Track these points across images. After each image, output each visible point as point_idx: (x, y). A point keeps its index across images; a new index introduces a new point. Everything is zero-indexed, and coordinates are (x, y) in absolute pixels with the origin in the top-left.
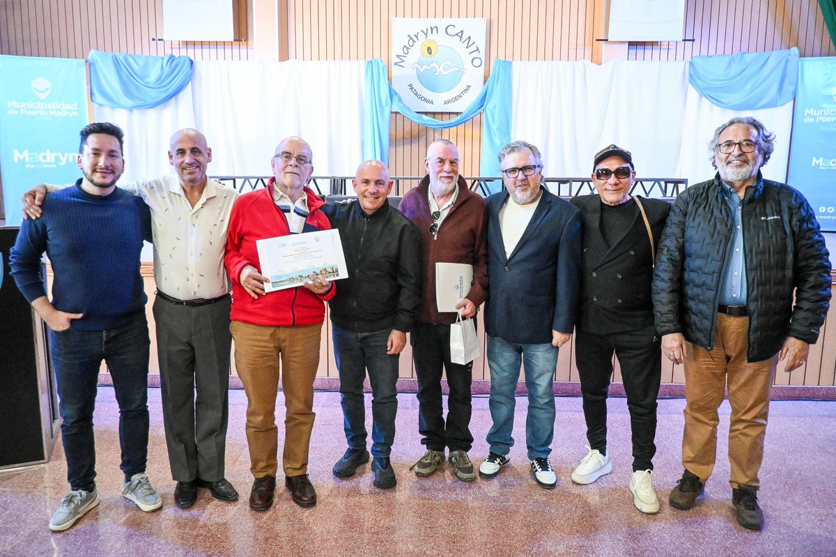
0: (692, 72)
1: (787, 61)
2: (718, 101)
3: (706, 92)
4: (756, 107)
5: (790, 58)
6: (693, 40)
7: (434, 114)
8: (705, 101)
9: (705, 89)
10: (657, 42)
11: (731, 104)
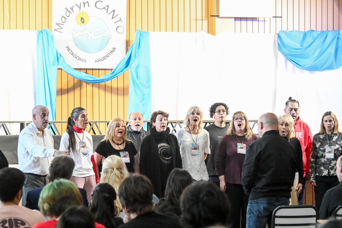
0: (279, 42)
1: (338, 38)
2: (297, 64)
3: (289, 57)
4: (322, 69)
5: (339, 36)
6: (281, 17)
7: (86, 70)
8: (290, 64)
9: (288, 55)
10: (256, 18)
11: (306, 66)
